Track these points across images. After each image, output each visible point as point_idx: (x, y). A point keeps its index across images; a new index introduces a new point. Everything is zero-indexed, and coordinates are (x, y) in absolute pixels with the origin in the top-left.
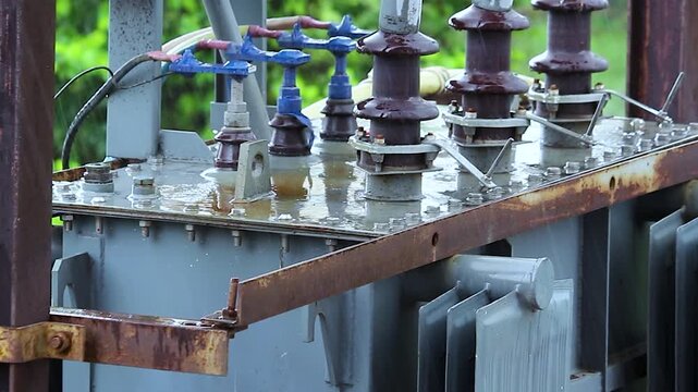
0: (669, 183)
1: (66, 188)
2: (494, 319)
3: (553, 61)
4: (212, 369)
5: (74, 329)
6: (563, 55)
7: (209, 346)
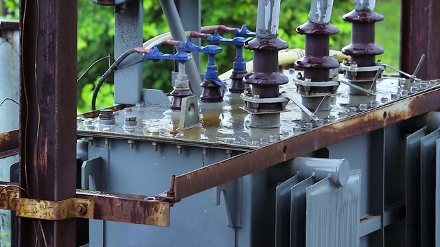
0: (417, 114)
1: (90, 122)
2: (316, 192)
3: (354, 49)
4: (161, 223)
5: (88, 202)
6: (359, 45)
7: (160, 211)
